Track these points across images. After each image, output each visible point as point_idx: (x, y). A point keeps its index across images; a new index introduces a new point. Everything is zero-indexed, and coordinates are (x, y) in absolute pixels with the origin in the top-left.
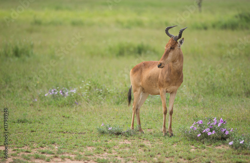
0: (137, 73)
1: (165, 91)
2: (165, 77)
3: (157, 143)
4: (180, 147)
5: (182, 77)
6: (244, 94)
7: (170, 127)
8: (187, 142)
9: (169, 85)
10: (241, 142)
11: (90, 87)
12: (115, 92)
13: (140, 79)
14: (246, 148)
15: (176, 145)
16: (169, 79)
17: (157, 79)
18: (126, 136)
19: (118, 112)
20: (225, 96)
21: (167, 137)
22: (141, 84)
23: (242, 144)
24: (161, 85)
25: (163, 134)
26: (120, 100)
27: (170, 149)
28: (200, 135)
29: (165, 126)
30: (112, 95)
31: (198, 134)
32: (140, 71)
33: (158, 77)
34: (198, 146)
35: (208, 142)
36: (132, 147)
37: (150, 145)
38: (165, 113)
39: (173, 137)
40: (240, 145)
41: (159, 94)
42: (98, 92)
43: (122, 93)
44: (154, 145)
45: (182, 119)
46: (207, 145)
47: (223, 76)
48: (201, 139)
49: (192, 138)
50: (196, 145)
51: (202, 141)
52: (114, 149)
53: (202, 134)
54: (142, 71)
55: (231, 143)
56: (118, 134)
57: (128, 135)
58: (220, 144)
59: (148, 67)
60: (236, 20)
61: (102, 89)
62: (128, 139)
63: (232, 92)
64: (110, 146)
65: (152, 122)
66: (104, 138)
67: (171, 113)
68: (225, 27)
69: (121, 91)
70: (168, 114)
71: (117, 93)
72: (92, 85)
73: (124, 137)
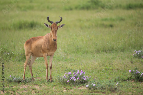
0: (29, 45)
1: (47, 54)
2: (46, 47)
3: (43, 87)
4: (57, 89)
5: (56, 46)
6: (95, 52)
7: (51, 76)
8: (61, 86)
9: (49, 51)
10: (93, 85)
11: (2, 52)
12: (18, 54)
13: (30, 48)
14: (96, 88)
15: (54, 88)
16: (49, 48)
17: (41, 47)
18: (25, 83)
19: (19, 67)
20: (83, 53)
21: (49, 82)
22: (31, 51)
23: (94, 86)
24: (44, 51)
25: (47, 80)
26: (21, 59)
27: (51, 91)
28: (69, 81)
29: (47, 76)
30: (15, 56)
31: (67, 80)
32: (30, 43)
33: (42, 46)
34: (68, 88)
35: (74, 85)
36: (28, 90)
37: (39, 88)
38: (47, 68)
39: (52, 82)
40: (93, 87)
41: (43, 56)
42: (7, 54)
43: (21, 55)
44: (41, 88)
45: (58, 70)
46: (73, 87)
47: (83, 41)
48: (69, 84)
49: (64, 83)
50: (67, 87)
51: (70, 84)
52: (17, 92)
53: (70, 80)
54: (31, 43)
55: (87, 86)
56: (20, 82)
57: (25, 82)
58: (81, 86)
59: (36, 40)
60: (89, 4)
61: (9, 53)
62: (26, 85)
63: (88, 51)
64: (15, 90)
65: (40, 72)
66: (10, 85)
67: (51, 68)
68: (83, 8)
69: (21, 54)
70: (49, 68)
71: (19, 55)
72: (3, 50)
73: (23, 84)
